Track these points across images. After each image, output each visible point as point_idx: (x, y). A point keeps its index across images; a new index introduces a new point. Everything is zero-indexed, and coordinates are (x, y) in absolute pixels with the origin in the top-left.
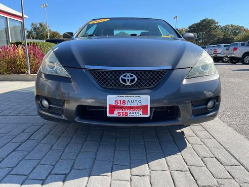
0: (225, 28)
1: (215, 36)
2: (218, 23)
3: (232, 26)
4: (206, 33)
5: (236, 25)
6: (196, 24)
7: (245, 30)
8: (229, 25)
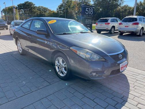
0: (39, 8)
1: (35, 12)
2: (35, 5)
3: (42, 7)
4: (29, 10)
5: (44, 7)
6: (22, 4)
7: (49, 10)
8: (40, 7)
